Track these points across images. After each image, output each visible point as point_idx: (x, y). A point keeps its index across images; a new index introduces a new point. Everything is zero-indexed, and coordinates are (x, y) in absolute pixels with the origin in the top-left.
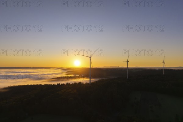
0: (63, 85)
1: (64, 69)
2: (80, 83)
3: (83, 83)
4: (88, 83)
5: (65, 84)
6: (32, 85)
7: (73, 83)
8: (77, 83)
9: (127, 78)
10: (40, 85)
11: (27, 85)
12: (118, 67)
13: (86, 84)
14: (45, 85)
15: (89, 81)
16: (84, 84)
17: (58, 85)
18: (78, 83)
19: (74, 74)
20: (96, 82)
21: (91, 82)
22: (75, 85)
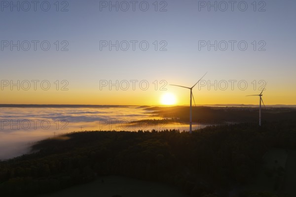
0: (148, 132)
1: (148, 109)
2: (174, 130)
3: (178, 131)
4: (187, 131)
5: (150, 131)
6: (102, 131)
7: (162, 131)
8: (169, 130)
9: (260, 124)
10: (114, 132)
11: (97, 132)
12: (243, 105)
13: (184, 133)
14: (121, 131)
15: (189, 129)
16: (181, 132)
17: (140, 132)
18: (171, 130)
19: (165, 116)
20: (202, 130)
21: (193, 130)
22: (166, 133)
